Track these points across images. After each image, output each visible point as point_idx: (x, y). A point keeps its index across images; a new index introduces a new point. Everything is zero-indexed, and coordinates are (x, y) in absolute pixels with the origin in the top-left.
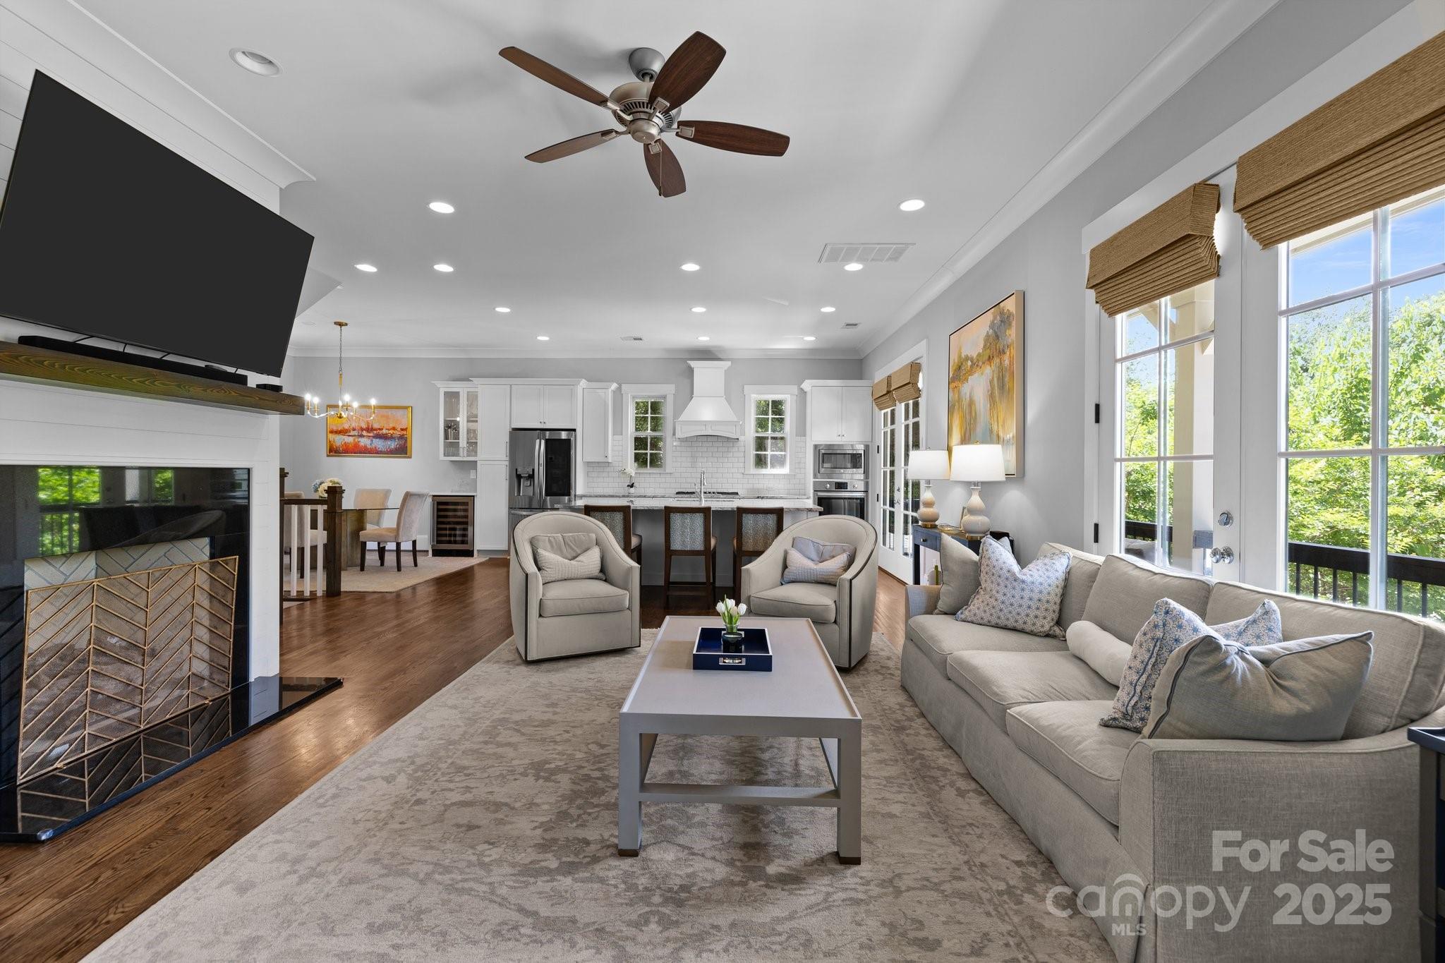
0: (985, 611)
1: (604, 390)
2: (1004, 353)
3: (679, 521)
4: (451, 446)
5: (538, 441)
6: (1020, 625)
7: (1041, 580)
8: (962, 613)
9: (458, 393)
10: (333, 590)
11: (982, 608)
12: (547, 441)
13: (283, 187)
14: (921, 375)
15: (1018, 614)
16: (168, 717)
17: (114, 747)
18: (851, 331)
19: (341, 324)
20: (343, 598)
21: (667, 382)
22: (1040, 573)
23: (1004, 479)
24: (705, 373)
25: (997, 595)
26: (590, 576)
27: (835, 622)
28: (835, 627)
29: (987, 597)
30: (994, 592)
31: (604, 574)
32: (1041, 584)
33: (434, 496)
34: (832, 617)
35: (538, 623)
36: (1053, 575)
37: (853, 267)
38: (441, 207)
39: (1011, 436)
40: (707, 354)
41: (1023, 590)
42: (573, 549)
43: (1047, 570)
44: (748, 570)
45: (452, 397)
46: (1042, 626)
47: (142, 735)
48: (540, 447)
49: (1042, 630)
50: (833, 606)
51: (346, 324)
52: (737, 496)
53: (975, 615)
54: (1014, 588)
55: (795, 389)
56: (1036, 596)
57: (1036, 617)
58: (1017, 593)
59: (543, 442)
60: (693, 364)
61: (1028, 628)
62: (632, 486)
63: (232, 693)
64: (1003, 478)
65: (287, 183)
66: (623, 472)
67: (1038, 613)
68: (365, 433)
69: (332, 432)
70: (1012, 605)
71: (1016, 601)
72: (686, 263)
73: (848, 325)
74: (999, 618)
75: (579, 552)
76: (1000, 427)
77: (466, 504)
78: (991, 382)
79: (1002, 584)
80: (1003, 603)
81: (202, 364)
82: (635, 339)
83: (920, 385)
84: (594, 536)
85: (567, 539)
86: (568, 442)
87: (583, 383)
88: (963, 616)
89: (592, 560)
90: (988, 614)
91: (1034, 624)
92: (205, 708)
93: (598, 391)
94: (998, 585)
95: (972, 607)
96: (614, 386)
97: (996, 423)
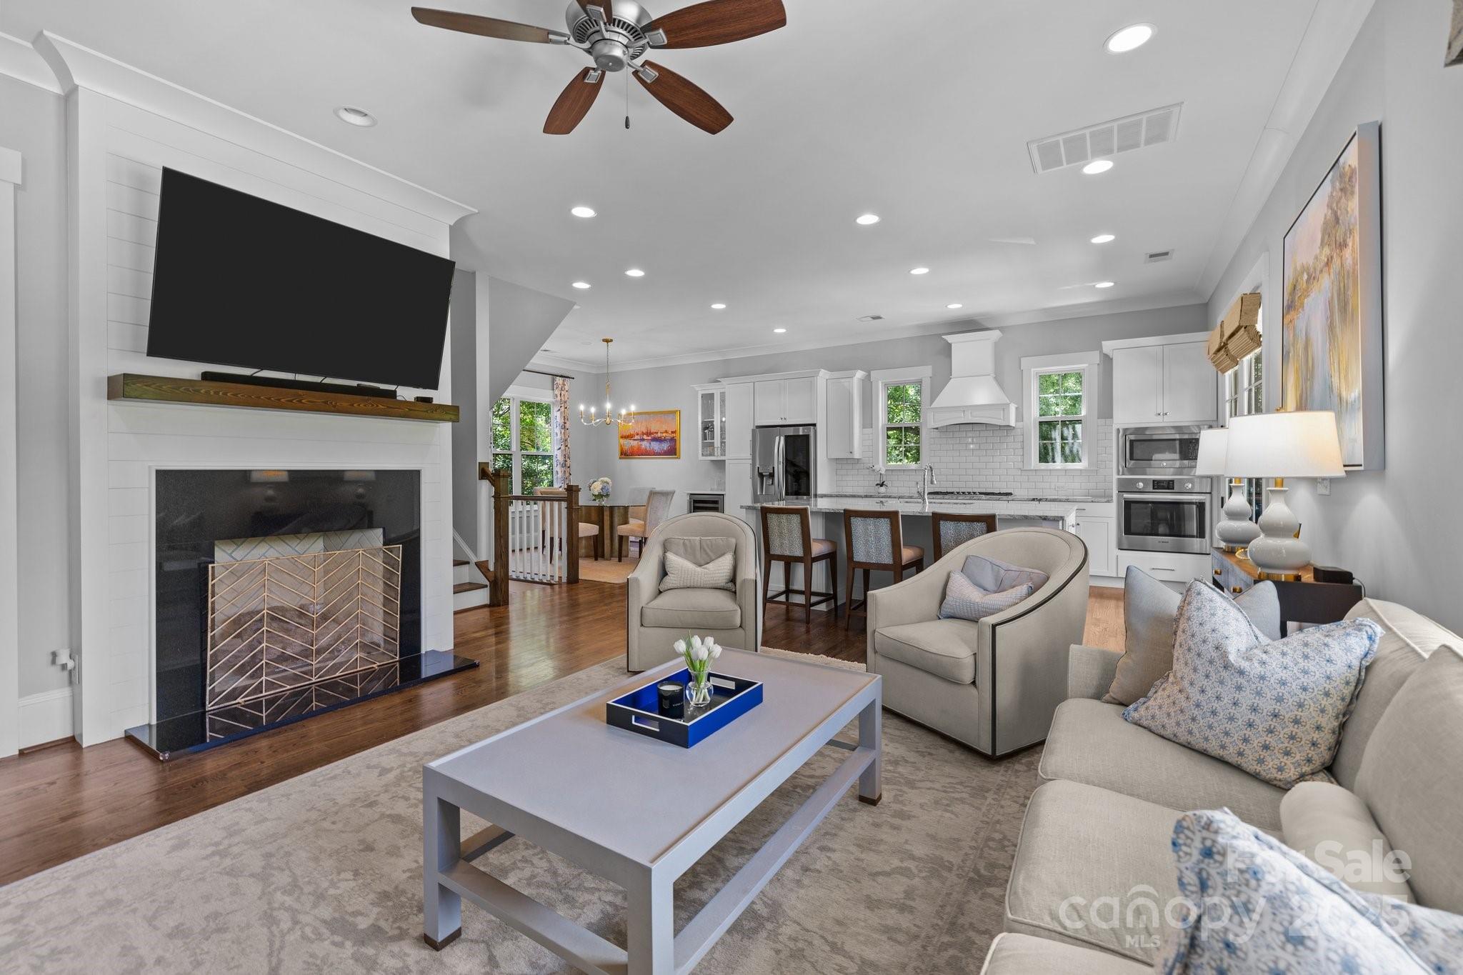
0: (1169, 715)
1: (848, 380)
2: (1346, 245)
3: (861, 527)
4: (708, 446)
5: (777, 438)
6: (1230, 754)
7: (1284, 675)
8: (1136, 710)
9: (713, 394)
10: (573, 578)
11: (1165, 709)
12: (787, 438)
13: (452, 224)
14: (1260, 311)
15: (1227, 734)
16: (338, 674)
17: (288, 692)
18: (1161, 264)
19: (607, 341)
20: (580, 586)
21: (922, 363)
22: (1287, 660)
23: (1343, 474)
24: (965, 348)
25: (1190, 690)
26: (716, 585)
27: (974, 683)
28: (973, 690)
29: (1176, 688)
30: (1186, 683)
31: (732, 586)
32: (1283, 683)
33: (691, 494)
34: (967, 676)
35: (639, 632)
36: (1317, 670)
37: (1098, 167)
38: (583, 212)
39: (1357, 394)
40: (969, 325)
41: (1239, 688)
42: (707, 554)
43: (1306, 657)
44: (873, 595)
45: (708, 398)
46: (1280, 769)
47: (313, 685)
48: (780, 444)
49: (1279, 776)
50: (970, 661)
51: (611, 341)
52: (1010, 497)
53: (1153, 717)
54: (1222, 682)
55: (1095, 357)
56: (1267, 705)
57: (1266, 747)
58: (1228, 694)
59: (782, 438)
60: (949, 338)
61: (1249, 764)
62: (882, 485)
63: (399, 661)
64: (1340, 472)
65: (454, 222)
66: (872, 469)
67: (1269, 739)
68: (645, 437)
69: (622, 437)
70: (1214, 713)
71: (1223, 707)
72: (860, 216)
73: (1151, 256)
74: (1190, 732)
75: (714, 558)
76: (1343, 380)
77: (716, 502)
78: (1330, 303)
79: (1202, 671)
80: (1198, 706)
81: (354, 383)
82: (874, 318)
83: (1259, 327)
84: (733, 541)
85: (704, 544)
86: (807, 437)
87: (823, 374)
88: (1136, 715)
89: (722, 567)
90: (1173, 722)
91: (1261, 761)
92: (374, 671)
93: (843, 380)
94: (1195, 670)
95: (1151, 703)
96: (860, 374)
97: (1337, 374)
